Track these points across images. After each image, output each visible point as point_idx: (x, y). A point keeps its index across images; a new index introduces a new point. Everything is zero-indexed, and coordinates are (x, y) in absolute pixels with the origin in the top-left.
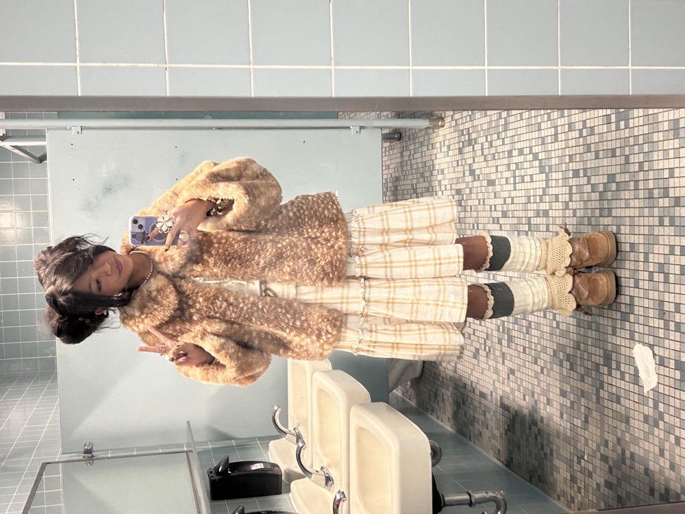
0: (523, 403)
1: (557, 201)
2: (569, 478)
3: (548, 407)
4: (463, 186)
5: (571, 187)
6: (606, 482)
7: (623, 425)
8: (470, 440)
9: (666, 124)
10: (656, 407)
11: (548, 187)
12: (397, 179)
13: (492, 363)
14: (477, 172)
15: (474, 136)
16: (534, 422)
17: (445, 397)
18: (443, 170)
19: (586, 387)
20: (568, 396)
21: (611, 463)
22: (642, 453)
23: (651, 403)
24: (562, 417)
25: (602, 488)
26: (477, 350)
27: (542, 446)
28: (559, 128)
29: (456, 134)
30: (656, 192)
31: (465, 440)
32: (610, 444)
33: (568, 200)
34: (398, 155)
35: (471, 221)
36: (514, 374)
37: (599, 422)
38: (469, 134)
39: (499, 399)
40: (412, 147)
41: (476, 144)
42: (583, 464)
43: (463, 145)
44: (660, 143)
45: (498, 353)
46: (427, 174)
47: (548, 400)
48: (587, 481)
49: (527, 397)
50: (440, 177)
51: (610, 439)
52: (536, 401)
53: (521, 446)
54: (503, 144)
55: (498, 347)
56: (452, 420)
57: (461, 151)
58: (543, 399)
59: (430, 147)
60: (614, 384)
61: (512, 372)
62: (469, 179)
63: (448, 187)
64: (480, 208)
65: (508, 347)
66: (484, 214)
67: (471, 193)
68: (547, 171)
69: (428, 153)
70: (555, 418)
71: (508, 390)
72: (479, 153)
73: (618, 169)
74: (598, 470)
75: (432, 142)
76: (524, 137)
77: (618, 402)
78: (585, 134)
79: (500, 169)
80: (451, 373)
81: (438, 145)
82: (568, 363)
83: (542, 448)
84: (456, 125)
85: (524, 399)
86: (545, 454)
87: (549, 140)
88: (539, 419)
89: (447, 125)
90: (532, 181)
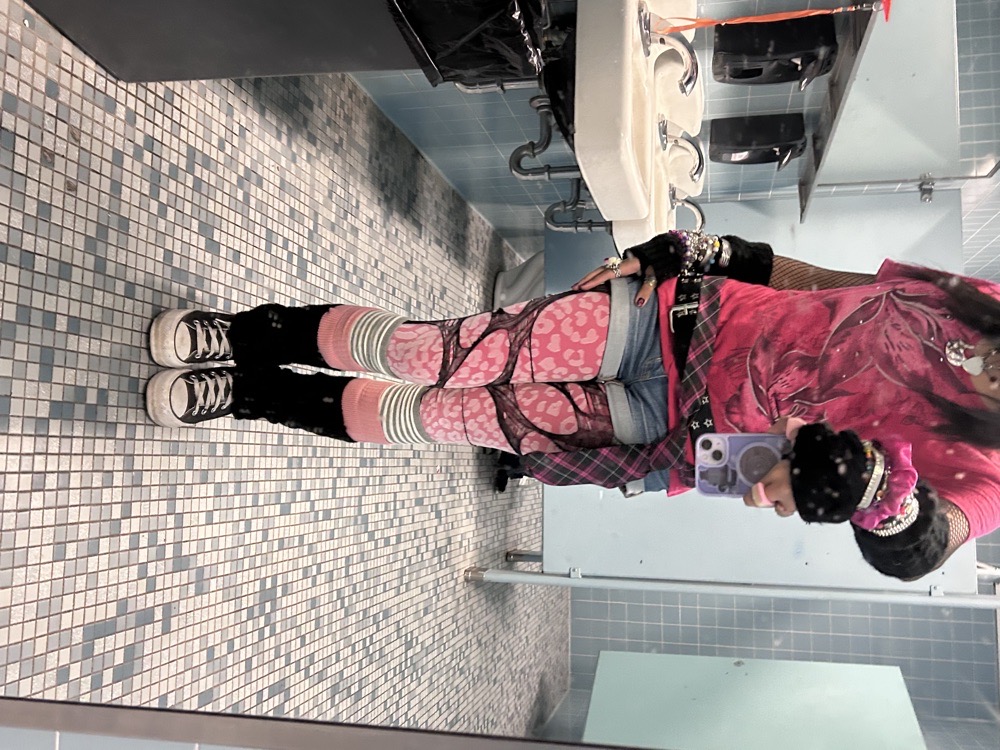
0: (398, 226)
1: (350, 478)
2: (353, 122)
3: (372, 217)
4: (449, 498)
5: (334, 497)
6: (311, 109)
7: (287, 179)
8: (453, 191)
9: (213, 588)
10: (247, 196)
11: (360, 497)
12: (511, 506)
13: (428, 280)
14: (433, 515)
15: (436, 560)
16: (388, 200)
17: (475, 245)
18: (467, 517)
19: (328, 234)
20: (350, 227)
21: (305, 132)
22: (267, 137)
23: (253, 202)
24: (358, 202)
25: (316, 101)
26: (442, 298)
27: (380, 170)
28: (344, 575)
29: (453, 562)
30: (231, 491)
31: (458, 191)
32: (304, 156)
33: (338, 480)
34: (509, 534)
35: (442, 455)
36: (406, 263)
37: (316, 188)
38: (440, 562)
39: (423, 237)
40: (496, 544)
41: (434, 551)
42: (337, 137)
43: (447, 549)
44: (222, 559)
45: (421, 290)
46: (482, 512)
47: (371, 226)
48: (333, 114)
49: (394, 232)
50: (470, 509)
51: (304, 163)
52: (385, 226)
53: (402, 173)
54: (405, 551)
55: (421, 299)
56: (470, 217)
57: (449, 541)
58: (377, 228)
59: (479, 545)
60: (296, 235)
61: (408, 266)
62: (442, 507)
63: (462, 496)
64: (431, 471)
65: (410, 298)
66: (429, 463)
67: (440, 489)
68: (359, 518)
69: (481, 538)
70: (365, 203)
71: (414, 245)
72: (431, 539)
73: (278, 521)
74: (320, 125)
75: (477, 551)
76: (383, 561)
77: (292, 210)
78: (314, 568)
79: (410, 520)
80: (468, 272)
81: (472, 547)
82: (347, 269)
83: (380, 166)
84: (452, 573)
85: (397, 230)
86: (377, 158)
87: (355, 559)
89: (462, 572)
90: (377, 504)
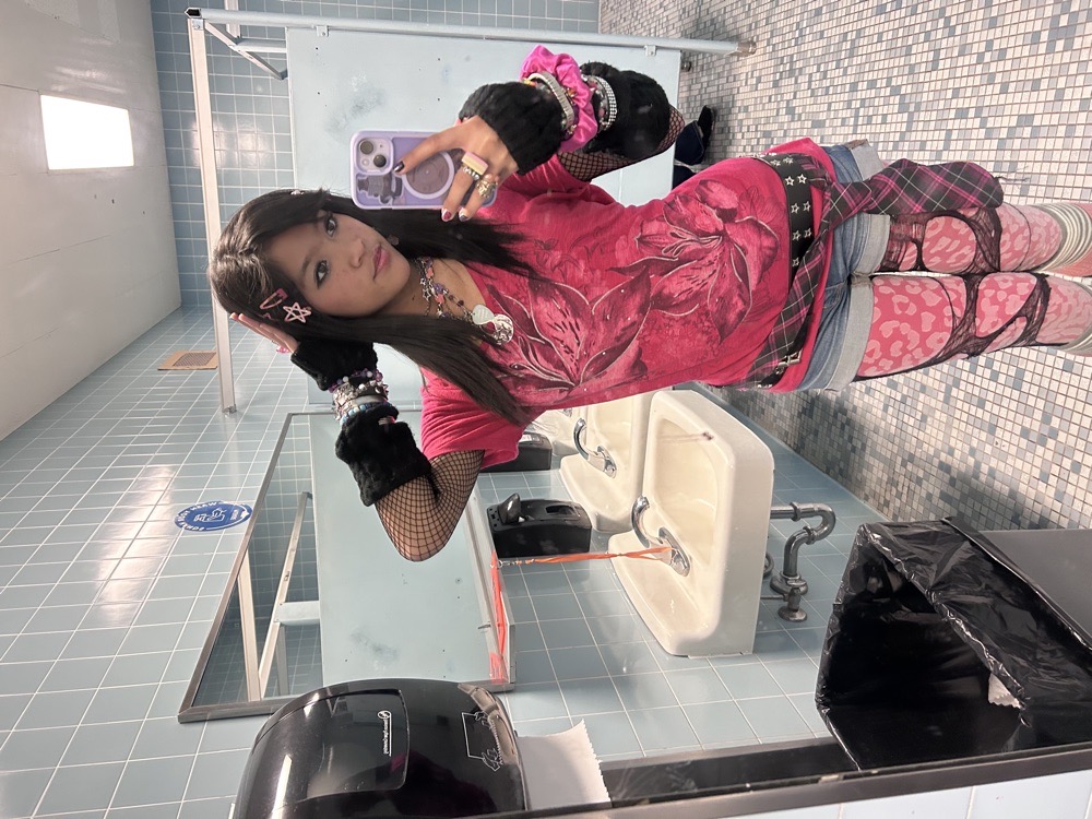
2: (885, 479)
3: (865, 396)
4: (775, 127)
5: (949, 132)
6: (942, 493)
7: (985, 434)
8: (748, 415)
11: (909, 130)
14: (798, 111)
15: (799, 65)
16: (844, 412)
18: (746, 108)
19: (930, 382)
20: (898, 389)
21: (954, 474)
22: (1009, 472)
23: (1038, 415)
24: (885, 409)
25: (935, 500)
27: (851, 439)
28: (943, 51)
29: (772, 63)
32: (957, 454)
33: (941, 149)
37: (943, 424)
38: (792, 62)
40: (705, 79)
41: (800, 74)
42: (910, 467)
43: (781, 76)
47: (867, 389)
48: (912, 488)
50: (741, 116)
51: (959, 447)
53: (820, 434)
54: (845, 74)
57: (776, 84)
59: (731, 79)
60: (978, 384)
62: (786, 118)
63: (753, 128)
67: (785, 136)
68: (912, 109)
69: (727, 86)
70: (874, 410)
72: (804, 86)
73: (1039, 108)
74: (932, 479)
75: (734, 72)
76: (879, 65)
77: (981, 404)
78: (987, 60)
79: (834, 106)
81: (743, 77)
84: (773, 51)
86: (854, 449)
87: (922, 68)
88: (851, 407)
89: (759, 52)
90: (884, 122)
